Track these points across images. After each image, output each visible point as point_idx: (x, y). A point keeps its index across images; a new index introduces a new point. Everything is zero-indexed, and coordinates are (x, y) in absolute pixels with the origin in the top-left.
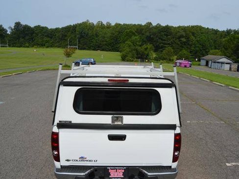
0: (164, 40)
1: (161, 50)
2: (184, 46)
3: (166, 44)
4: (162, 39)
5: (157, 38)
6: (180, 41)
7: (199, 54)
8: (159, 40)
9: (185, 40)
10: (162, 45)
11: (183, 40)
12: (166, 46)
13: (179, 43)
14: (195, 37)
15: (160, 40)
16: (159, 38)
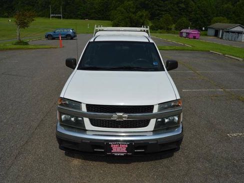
0: (161, 6)
1: (157, 17)
2: (183, 13)
3: (163, 11)
4: (158, 5)
5: (153, 4)
6: (179, 7)
7: (200, 22)
8: (154, 6)
9: (184, 6)
10: (158, 11)
11: (183, 6)
12: (163, 13)
13: (177, 9)
14: (195, 2)
15: (156, 6)
16: (155, 4)
